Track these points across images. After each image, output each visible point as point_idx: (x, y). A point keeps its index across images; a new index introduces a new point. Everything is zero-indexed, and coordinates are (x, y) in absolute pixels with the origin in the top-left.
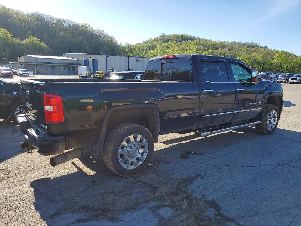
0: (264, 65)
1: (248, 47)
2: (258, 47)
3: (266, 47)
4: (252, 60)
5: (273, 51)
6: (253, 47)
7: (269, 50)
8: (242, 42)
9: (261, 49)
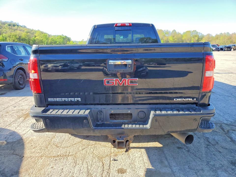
0: (29, 42)
1: (9, 25)
2: (18, 26)
3: (25, 27)
4: (18, 37)
5: (32, 31)
6: (14, 26)
7: (29, 29)
8: (3, 21)
9: (21, 28)
